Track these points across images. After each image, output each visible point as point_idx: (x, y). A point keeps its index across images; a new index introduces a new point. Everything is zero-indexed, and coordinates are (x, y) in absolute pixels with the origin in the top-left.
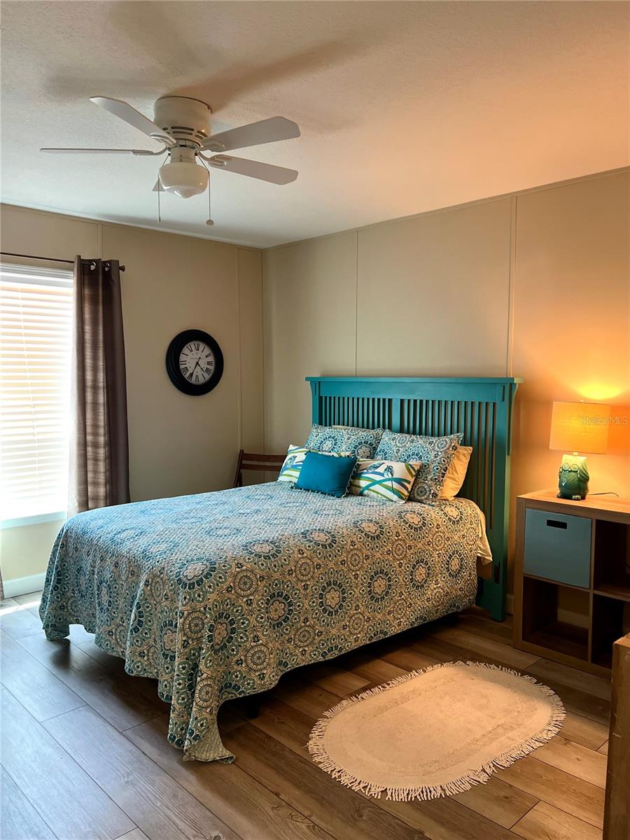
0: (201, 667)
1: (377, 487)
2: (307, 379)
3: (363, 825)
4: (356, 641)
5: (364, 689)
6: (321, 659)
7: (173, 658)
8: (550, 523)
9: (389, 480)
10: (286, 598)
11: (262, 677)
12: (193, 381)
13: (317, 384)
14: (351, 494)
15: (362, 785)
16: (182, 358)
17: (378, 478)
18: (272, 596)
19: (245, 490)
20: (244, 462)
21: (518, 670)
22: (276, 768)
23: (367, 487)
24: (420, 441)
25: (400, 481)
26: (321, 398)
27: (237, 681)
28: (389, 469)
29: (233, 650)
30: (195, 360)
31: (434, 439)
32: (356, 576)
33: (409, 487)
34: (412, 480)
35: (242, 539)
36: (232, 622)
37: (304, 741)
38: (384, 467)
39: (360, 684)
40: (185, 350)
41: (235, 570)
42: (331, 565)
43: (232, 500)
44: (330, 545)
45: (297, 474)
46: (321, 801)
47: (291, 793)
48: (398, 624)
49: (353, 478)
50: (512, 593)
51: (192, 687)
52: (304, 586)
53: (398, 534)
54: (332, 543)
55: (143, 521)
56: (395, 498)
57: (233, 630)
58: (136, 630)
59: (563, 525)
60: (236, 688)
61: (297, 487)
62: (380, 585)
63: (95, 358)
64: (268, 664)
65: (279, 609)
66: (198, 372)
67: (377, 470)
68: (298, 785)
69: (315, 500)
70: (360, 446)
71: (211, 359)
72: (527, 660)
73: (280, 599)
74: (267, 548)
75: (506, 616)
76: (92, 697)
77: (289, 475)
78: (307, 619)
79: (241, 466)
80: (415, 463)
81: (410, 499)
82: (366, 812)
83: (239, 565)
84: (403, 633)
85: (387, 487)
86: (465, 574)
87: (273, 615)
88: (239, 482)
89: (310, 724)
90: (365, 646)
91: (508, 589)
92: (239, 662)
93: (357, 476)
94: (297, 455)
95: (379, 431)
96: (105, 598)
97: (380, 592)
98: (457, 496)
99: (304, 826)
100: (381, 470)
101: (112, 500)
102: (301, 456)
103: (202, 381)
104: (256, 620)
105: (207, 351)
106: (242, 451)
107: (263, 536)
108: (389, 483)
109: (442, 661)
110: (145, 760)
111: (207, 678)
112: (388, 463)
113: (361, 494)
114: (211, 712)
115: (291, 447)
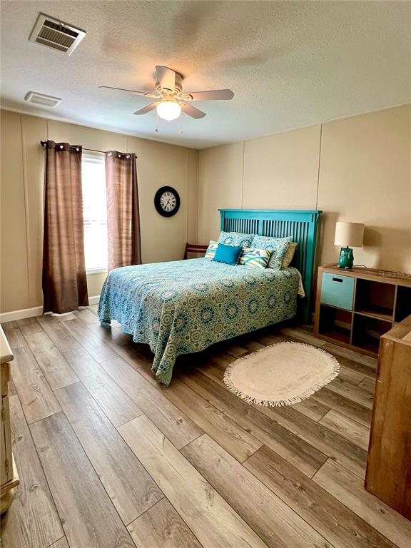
0: (170, 338)
1: (252, 261)
2: (219, 210)
3: (248, 417)
4: (242, 331)
5: (246, 354)
6: (225, 339)
7: (158, 334)
8: (334, 279)
9: (258, 257)
10: (211, 310)
11: (197, 345)
12: (166, 210)
13: (223, 213)
14: (239, 264)
16: (162, 199)
17: (253, 257)
18: (205, 309)
19: (190, 261)
20: (189, 248)
22: (206, 389)
23: (247, 261)
24: (272, 240)
25: (263, 259)
26: (225, 219)
27: (186, 346)
28: (258, 252)
29: (185, 332)
30: (167, 200)
31: (279, 239)
32: (243, 302)
33: (267, 261)
34: (269, 258)
35: (191, 282)
36: (186, 319)
38: (255, 251)
39: (245, 351)
40: (163, 196)
41: (187, 295)
42: (232, 296)
43: (185, 265)
44: (232, 287)
45: (214, 254)
46: (228, 405)
47: (214, 401)
48: (260, 324)
49: (241, 256)
50: (314, 312)
51: (164, 348)
52: (219, 305)
53: (262, 283)
55: (145, 273)
56: (261, 266)
57: (186, 323)
58: (139, 321)
59: (341, 281)
60: (185, 349)
61: (214, 260)
62: (253, 306)
64: (200, 340)
65: (207, 315)
66: (169, 206)
67: (251, 254)
68: (216, 396)
69: (223, 266)
70: (243, 242)
71: (175, 200)
72: (322, 343)
73: (208, 310)
74: (202, 287)
75: (311, 323)
77: (210, 254)
78: (220, 320)
79: (187, 250)
80: (270, 250)
81: (267, 267)
82: (249, 411)
83: (189, 293)
84: (263, 328)
85: (257, 261)
86: (292, 302)
87: (204, 317)
88: (186, 258)
91: (312, 309)
92: (187, 338)
93: (242, 255)
94: (213, 245)
95: (253, 235)
96: (126, 307)
97: (253, 310)
98: (288, 266)
99: (221, 417)
100: (254, 253)
102: (216, 246)
103: (170, 210)
104: (196, 319)
105: (173, 196)
106: (187, 243)
107: (200, 282)
108: (258, 259)
109: (280, 342)
110: (147, 383)
111: (171, 343)
112: (257, 250)
113: (244, 264)
114: (172, 359)
115: (211, 242)
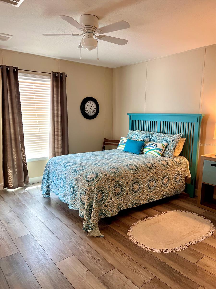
0: (93, 207)
1: (151, 152)
2: (128, 114)
3: (146, 259)
4: (143, 201)
5: (146, 217)
6: (132, 207)
7: (84, 204)
8: (212, 165)
9: (156, 149)
10: (121, 186)
11: (113, 211)
12: (89, 114)
13: (131, 116)
14: (142, 153)
15: (145, 247)
16: (86, 106)
17: (152, 148)
18: (116, 185)
19: (106, 151)
20: (106, 142)
21: (199, 214)
22: (117, 240)
23: (148, 151)
24: (167, 136)
25: (159, 150)
26: (132, 121)
27: (105, 212)
28: (156, 145)
29: (103, 202)
30: (90, 107)
31: (172, 135)
32: (144, 181)
33: (163, 152)
34: (164, 149)
35: (106, 167)
36: (103, 193)
37: (126, 232)
38: (154, 144)
39: (144, 215)
40: (87, 104)
41: (104, 176)
42: (136, 176)
43: (102, 154)
45: (124, 146)
46: (132, 251)
47: (122, 248)
48: (158, 197)
49: (143, 148)
50: (197, 189)
51: (90, 213)
52: (127, 183)
53: (158, 167)
54: (136, 170)
55: (74, 160)
56: (158, 155)
57: (104, 196)
58: (72, 195)
60: (104, 214)
61: (124, 151)
62: (152, 184)
63: (57, 106)
64: (115, 207)
65: (118, 190)
66: (91, 111)
67: (152, 146)
68: (124, 245)
69: (130, 155)
70: (146, 138)
71: (95, 107)
72: (202, 211)
73: (119, 186)
74: (114, 170)
75: (195, 196)
76: (58, 215)
77: (121, 147)
78: (127, 194)
79: (105, 144)
80: (165, 143)
81: (163, 156)
82: (146, 255)
83: (106, 175)
84: (159, 200)
85: (155, 151)
86: (181, 182)
87: (116, 192)
88: (104, 149)
89: (128, 227)
90: (147, 204)
91: (196, 187)
92: (105, 206)
94: (124, 140)
95: (153, 132)
96: (62, 184)
97: (152, 186)
98: (180, 155)
99: (126, 258)
101: (63, 153)
103: (92, 114)
104: (111, 193)
105: (94, 104)
106: (105, 139)
107: (113, 166)
109: (172, 210)
110: (76, 235)
111: (95, 211)
113: (146, 154)
114: (96, 221)
115: (122, 138)
